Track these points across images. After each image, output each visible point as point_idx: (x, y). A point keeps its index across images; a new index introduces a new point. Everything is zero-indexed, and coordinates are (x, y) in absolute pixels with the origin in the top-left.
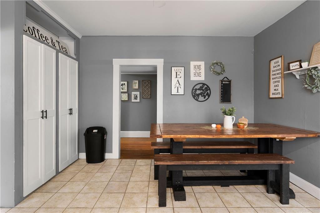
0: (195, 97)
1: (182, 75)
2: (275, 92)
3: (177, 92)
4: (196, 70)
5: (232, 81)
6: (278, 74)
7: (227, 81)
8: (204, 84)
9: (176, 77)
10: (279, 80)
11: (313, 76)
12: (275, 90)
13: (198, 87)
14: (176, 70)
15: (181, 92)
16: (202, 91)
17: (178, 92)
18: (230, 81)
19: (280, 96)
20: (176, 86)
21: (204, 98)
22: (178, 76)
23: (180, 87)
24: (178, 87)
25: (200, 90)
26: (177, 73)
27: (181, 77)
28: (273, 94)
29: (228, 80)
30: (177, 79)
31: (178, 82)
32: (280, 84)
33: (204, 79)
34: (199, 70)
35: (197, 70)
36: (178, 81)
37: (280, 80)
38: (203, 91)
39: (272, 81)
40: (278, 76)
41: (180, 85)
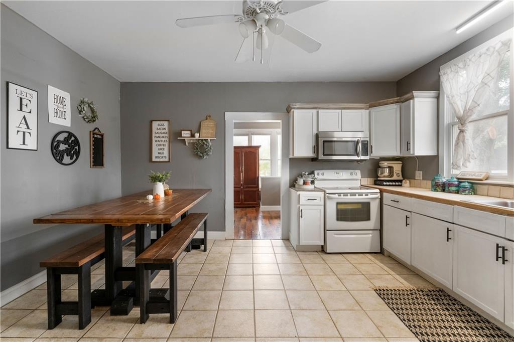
0: (57, 157)
1: (33, 106)
2: (159, 155)
3: (22, 143)
4: (57, 104)
5: (104, 135)
6: (163, 137)
7: (99, 135)
8: (71, 135)
9: (21, 110)
10: (164, 143)
11: (205, 146)
12: (159, 153)
13: (61, 137)
14: (19, 92)
15: (31, 143)
16: (67, 146)
17: (24, 143)
18: (102, 135)
19: (167, 160)
20: (19, 129)
21: (71, 159)
22: (24, 107)
23: (30, 133)
24: (24, 133)
25: (65, 144)
26: (21, 99)
27: (30, 112)
28: (156, 157)
29: (100, 133)
30: (22, 114)
31: (23, 122)
32: (166, 148)
33: (69, 126)
34: (62, 106)
35: (59, 105)
36: (24, 118)
37: (167, 144)
38: (69, 146)
39: (154, 144)
40: (164, 139)
41: (28, 128)
